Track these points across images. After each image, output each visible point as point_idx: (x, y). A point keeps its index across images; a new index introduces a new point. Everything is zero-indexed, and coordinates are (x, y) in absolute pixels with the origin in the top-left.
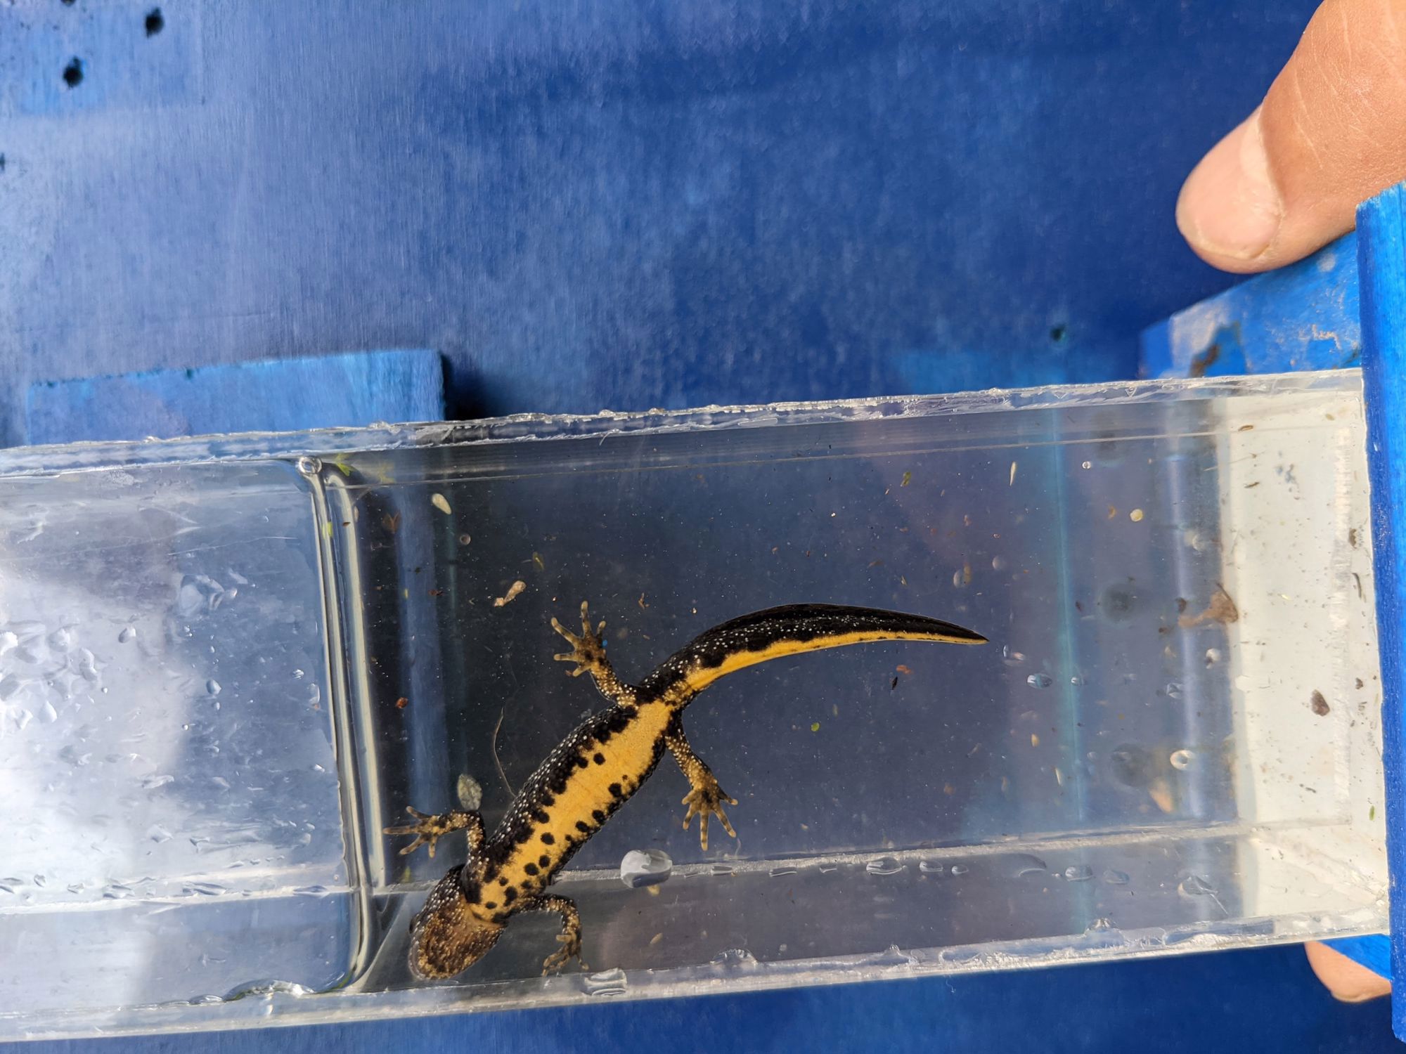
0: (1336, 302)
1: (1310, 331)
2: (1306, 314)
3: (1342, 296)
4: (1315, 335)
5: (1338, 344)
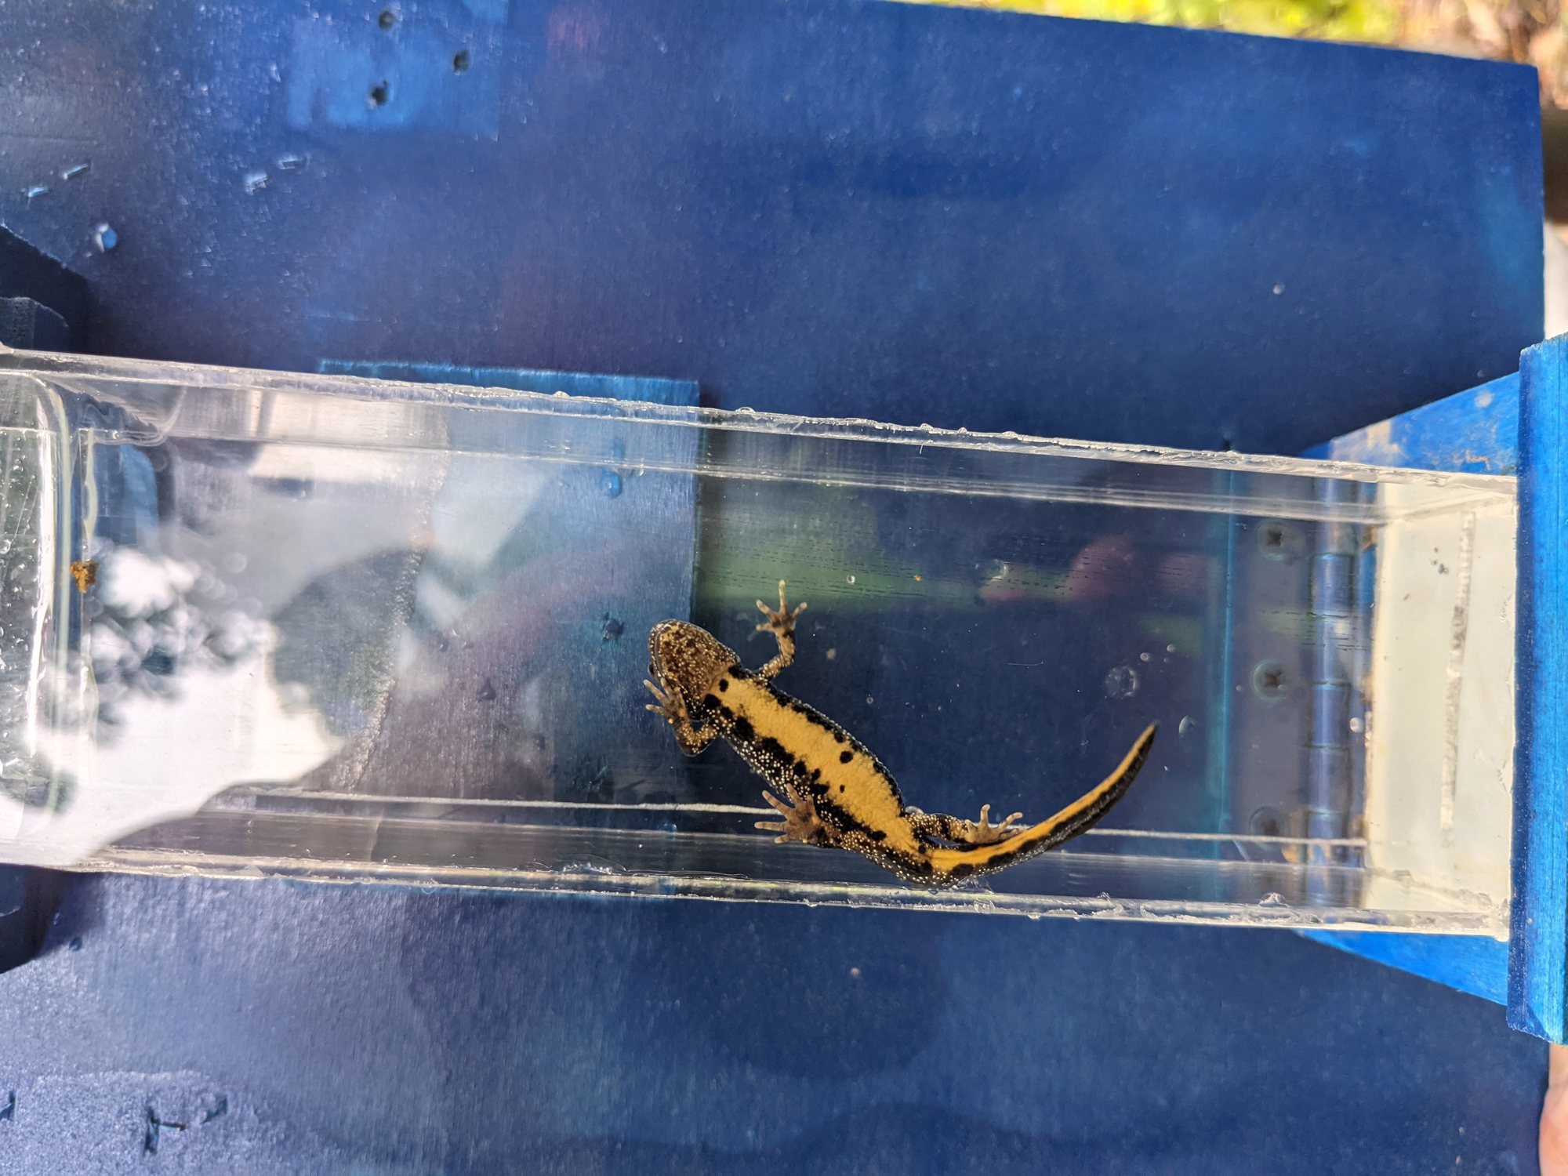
0: (1490, 432)
1: (1463, 456)
2: (1462, 440)
3: (1495, 426)
4: (1468, 457)
5: (1488, 466)
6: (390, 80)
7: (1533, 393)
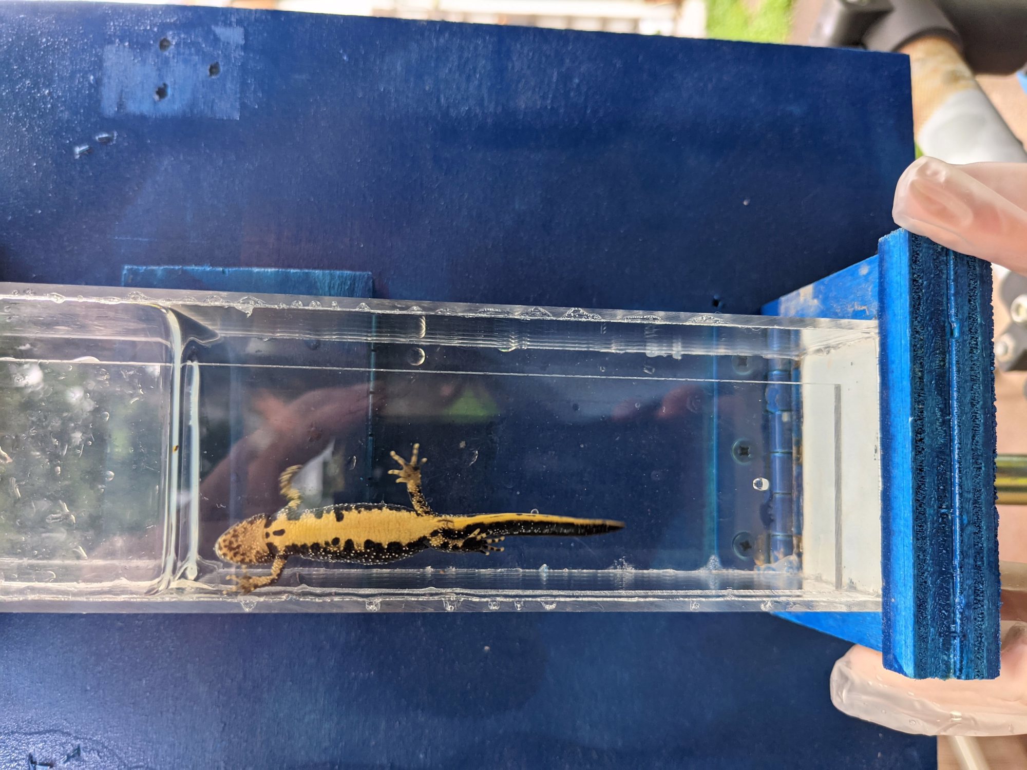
0: (868, 291)
1: (853, 306)
2: (852, 296)
3: (871, 287)
4: (856, 307)
5: (867, 312)
6: (168, 82)
7: (886, 265)
